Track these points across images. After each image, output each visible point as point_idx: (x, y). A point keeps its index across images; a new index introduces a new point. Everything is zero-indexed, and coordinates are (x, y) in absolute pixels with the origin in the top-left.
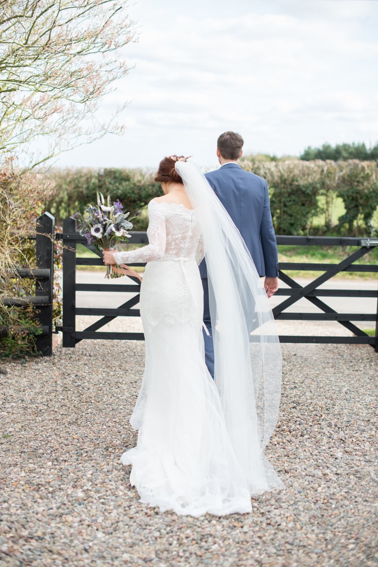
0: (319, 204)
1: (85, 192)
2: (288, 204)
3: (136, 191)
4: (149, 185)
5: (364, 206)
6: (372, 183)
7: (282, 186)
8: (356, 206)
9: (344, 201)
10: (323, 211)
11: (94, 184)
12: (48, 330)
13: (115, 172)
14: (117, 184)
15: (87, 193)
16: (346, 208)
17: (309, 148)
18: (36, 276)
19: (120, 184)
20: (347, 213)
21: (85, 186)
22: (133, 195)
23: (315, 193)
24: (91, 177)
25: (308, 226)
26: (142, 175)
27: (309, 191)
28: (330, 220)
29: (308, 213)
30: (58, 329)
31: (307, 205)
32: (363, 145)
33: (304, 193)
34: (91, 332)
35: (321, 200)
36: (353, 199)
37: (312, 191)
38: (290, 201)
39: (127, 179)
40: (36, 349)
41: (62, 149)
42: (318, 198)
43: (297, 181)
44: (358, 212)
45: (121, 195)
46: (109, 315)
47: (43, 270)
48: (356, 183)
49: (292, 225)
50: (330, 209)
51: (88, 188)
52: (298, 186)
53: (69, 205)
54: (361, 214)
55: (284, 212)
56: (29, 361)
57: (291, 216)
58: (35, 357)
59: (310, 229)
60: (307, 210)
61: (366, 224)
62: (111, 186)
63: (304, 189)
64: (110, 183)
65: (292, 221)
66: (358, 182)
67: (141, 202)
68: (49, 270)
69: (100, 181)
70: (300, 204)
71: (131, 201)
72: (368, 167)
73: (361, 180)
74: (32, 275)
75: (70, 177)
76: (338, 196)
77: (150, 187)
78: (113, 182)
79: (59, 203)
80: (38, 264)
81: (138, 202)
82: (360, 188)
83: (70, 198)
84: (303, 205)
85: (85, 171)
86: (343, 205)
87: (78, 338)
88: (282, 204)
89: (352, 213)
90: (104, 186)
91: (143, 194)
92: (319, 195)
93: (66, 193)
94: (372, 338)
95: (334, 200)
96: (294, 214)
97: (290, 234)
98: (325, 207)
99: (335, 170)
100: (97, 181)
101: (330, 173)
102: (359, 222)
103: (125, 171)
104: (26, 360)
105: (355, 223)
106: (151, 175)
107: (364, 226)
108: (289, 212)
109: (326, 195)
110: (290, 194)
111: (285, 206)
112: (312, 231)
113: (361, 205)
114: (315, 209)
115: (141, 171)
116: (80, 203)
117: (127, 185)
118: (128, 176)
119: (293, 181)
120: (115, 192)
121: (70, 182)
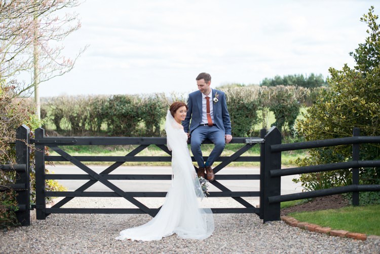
0: (258, 115)
1: (100, 111)
2: (237, 116)
3: (135, 110)
4: (143, 106)
5: (289, 116)
6: (292, 100)
7: (233, 104)
8: (283, 117)
9: (275, 113)
10: (261, 120)
11: (106, 106)
12: (25, 208)
13: (121, 98)
14: (122, 106)
15: (102, 112)
16: (276, 118)
17: (266, 79)
18: (15, 170)
19: (124, 106)
20: (277, 122)
21: (100, 108)
22: (133, 113)
23: (254, 108)
24: (105, 101)
25: (251, 132)
26: (139, 99)
27: (250, 107)
28: (266, 127)
29: (250, 122)
30: (33, 207)
31: (249, 117)
32: (302, 76)
33: (247, 108)
34: (57, 209)
35: (259, 113)
36: (280, 112)
37: (253, 107)
38: (238, 114)
39: (128, 102)
40: (17, 221)
41: (41, 80)
42: (257, 111)
43: (242, 101)
44: (284, 121)
45: (125, 113)
46: (69, 196)
47: (21, 165)
48: (282, 101)
49: (240, 130)
50: (265, 119)
51: (102, 109)
52: (243, 104)
53: (90, 121)
54: (287, 122)
55: (234, 122)
56: (10, 230)
57: (239, 124)
58: (16, 227)
59: (252, 133)
60: (250, 120)
61: (290, 128)
62: (118, 107)
63: (247, 106)
64: (118, 105)
65: (240, 128)
66: (283, 100)
67: (139, 118)
68: (25, 165)
69: (110, 104)
70: (245, 116)
71: (131, 117)
72: (290, 89)
73: (285, 99)
74: (12, 169)
75: (91, 101)
76: (270, 110)
77: (144, 107)
78: (119, 104)
79: (85, 120)
80: (17, 161)
81: (136, 118)
82: (285, 104)
83: (91, 116)
84: (247, 117)
85: (101, 97)
86: (274, 116)
87: (47, 213)
88: (233, 116)
89: (280, 121)
90: (113, 107)
91: (140, 112)
92: (257, 110)
93: (88, 112)
94: (257, 209)
95: (268, 113)
96: (241, 123)
97: (239, 136)
98: (262, 117)
99: (268, 93)
100: (108, 104)
101: (264, 94)
102: (285, 127)
103: (127, 97)
104: (8, 230)
105: (283, 128)
106: (145, 99)
107: (288, 130)
108: (238, 122)
109: (263, 110)
110: (238, 110)
111: (235, 117)
112: (254, 134)
113: (286, 116)
114: (255, 119)
115: (138, 97)
116: (98, 119)
117: (128, 106)
118: (129, 100)
119: (239, 101)
120: (120, 111)
121: (91, 105)
